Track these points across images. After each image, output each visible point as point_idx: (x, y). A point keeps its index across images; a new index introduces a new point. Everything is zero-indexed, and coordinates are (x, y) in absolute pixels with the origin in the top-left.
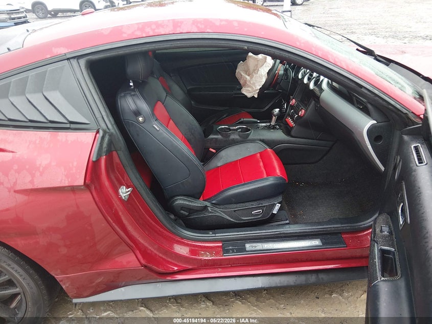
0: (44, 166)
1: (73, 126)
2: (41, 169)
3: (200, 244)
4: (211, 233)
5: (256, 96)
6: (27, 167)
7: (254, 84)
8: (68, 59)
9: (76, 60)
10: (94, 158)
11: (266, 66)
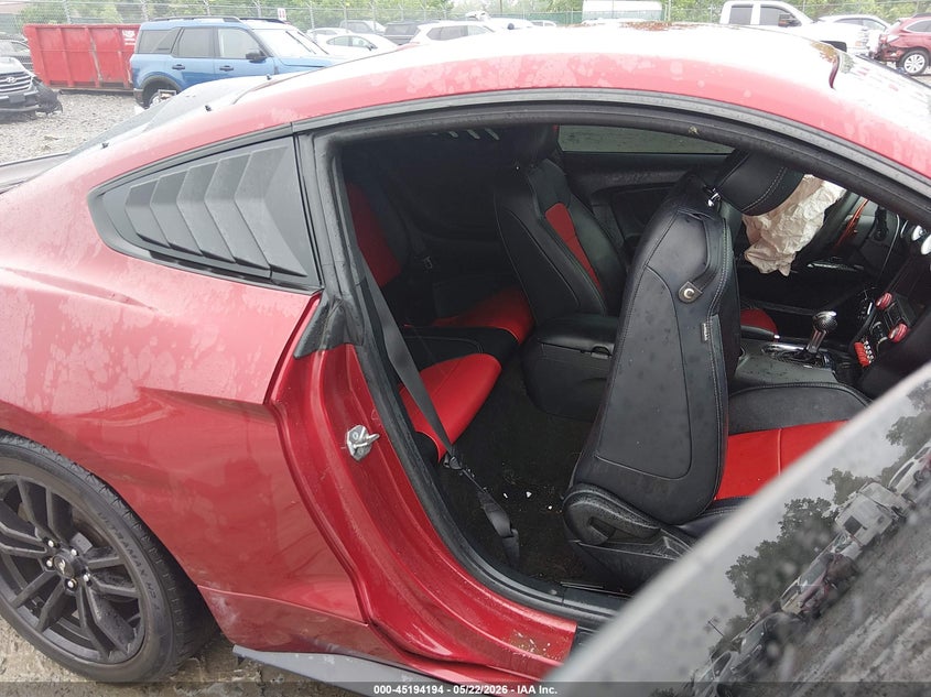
0: (202, 349)
1: (276, 276)
2: (197, 355)
3: (521, 613)
4: (554, 592)
5: (785, 272)
6: (174, 346)
7: (779, 240)
8: (295, 135)
9: (309, 139)
10: (296, 350)
11: (818, 199)
